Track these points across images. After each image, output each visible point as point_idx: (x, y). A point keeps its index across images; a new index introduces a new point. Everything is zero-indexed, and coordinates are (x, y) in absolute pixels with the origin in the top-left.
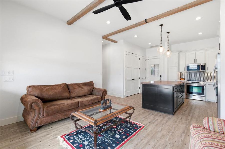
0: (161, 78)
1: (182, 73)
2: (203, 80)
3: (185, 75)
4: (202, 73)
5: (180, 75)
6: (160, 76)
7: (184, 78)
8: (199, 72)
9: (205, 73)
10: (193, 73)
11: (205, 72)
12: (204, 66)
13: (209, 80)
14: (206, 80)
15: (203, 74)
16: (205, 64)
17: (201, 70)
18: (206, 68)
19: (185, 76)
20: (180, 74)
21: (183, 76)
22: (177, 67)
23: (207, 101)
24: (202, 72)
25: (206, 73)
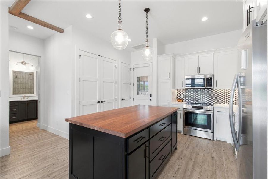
0: (151, 98)
1: (179, 90)
2: (210, 102)
3: (184, 94)
4: (208, 91)
5: (176, 93)
6: (150, 94)
7: (183, 98)
8: (204, 89)
9: (212, 91)
10: (196, 90)
11: (212, 89)
12: (211, 78)
13: (218, 102)
14: (214, 102)
15: (210, 92)
16: (213, 75)
17: (207, 85)
18: (214, 82)
19: (184, 96)
20: (176, 91)
21: (181, 95)
22: (171, 80)
23: (215, 139)
24: (208, 89)
25: (214, 90)
